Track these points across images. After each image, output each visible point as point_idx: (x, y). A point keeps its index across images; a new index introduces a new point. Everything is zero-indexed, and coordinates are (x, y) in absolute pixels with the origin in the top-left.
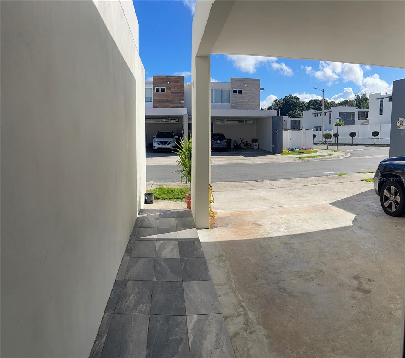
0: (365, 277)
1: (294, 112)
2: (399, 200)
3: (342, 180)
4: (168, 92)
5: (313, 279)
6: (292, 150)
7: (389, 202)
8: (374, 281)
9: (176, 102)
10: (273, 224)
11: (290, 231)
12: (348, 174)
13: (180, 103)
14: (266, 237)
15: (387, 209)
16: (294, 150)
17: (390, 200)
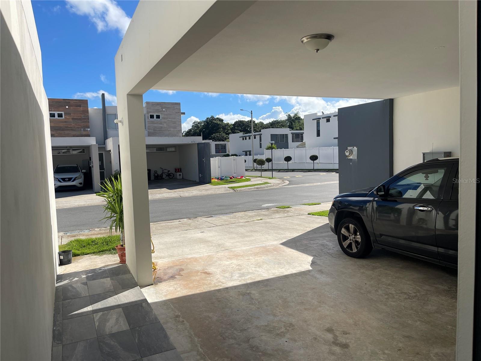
0: (338, 329)
1: (217, 134)
2: (360, 240)
3: (286, 215)
4: (68, 117)
5: (284, 334)
6: (221, 179)
7: (347, 242)
8: (349, 333)
9: (80, 129)
10: (224, 271)
11: (245, 279)
12: (291, 206)
13: (85, 130)
14: (221, 288)
15: (347, 249)
16: (224, 179)
17: (349, 239)
